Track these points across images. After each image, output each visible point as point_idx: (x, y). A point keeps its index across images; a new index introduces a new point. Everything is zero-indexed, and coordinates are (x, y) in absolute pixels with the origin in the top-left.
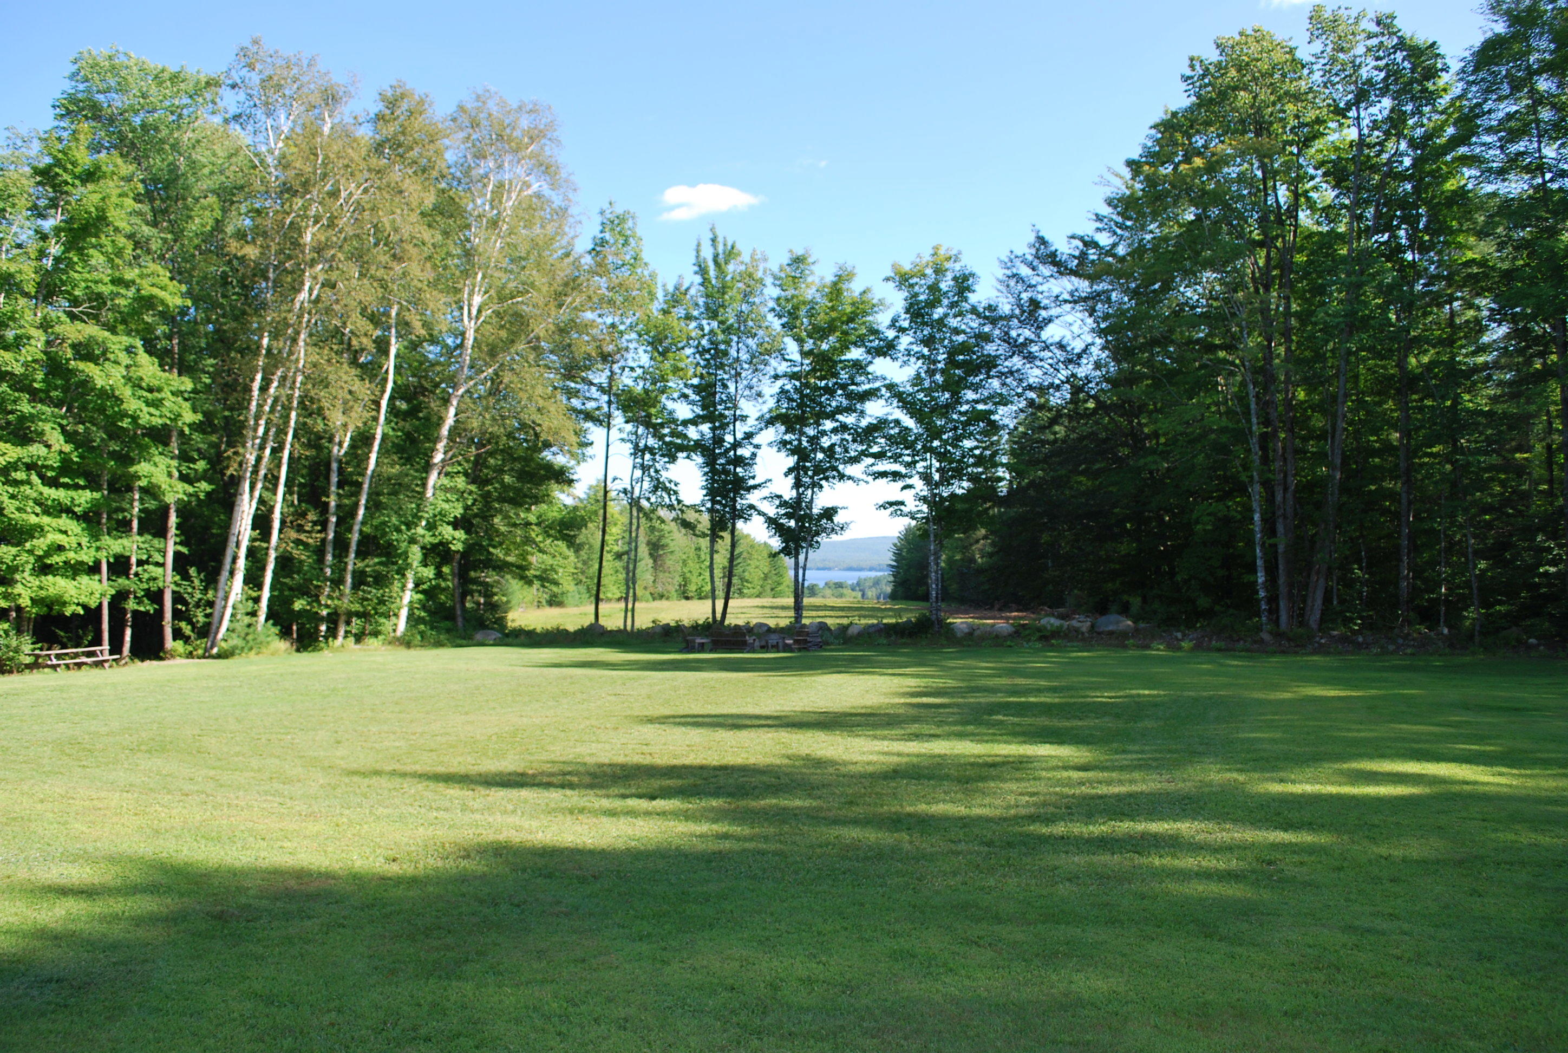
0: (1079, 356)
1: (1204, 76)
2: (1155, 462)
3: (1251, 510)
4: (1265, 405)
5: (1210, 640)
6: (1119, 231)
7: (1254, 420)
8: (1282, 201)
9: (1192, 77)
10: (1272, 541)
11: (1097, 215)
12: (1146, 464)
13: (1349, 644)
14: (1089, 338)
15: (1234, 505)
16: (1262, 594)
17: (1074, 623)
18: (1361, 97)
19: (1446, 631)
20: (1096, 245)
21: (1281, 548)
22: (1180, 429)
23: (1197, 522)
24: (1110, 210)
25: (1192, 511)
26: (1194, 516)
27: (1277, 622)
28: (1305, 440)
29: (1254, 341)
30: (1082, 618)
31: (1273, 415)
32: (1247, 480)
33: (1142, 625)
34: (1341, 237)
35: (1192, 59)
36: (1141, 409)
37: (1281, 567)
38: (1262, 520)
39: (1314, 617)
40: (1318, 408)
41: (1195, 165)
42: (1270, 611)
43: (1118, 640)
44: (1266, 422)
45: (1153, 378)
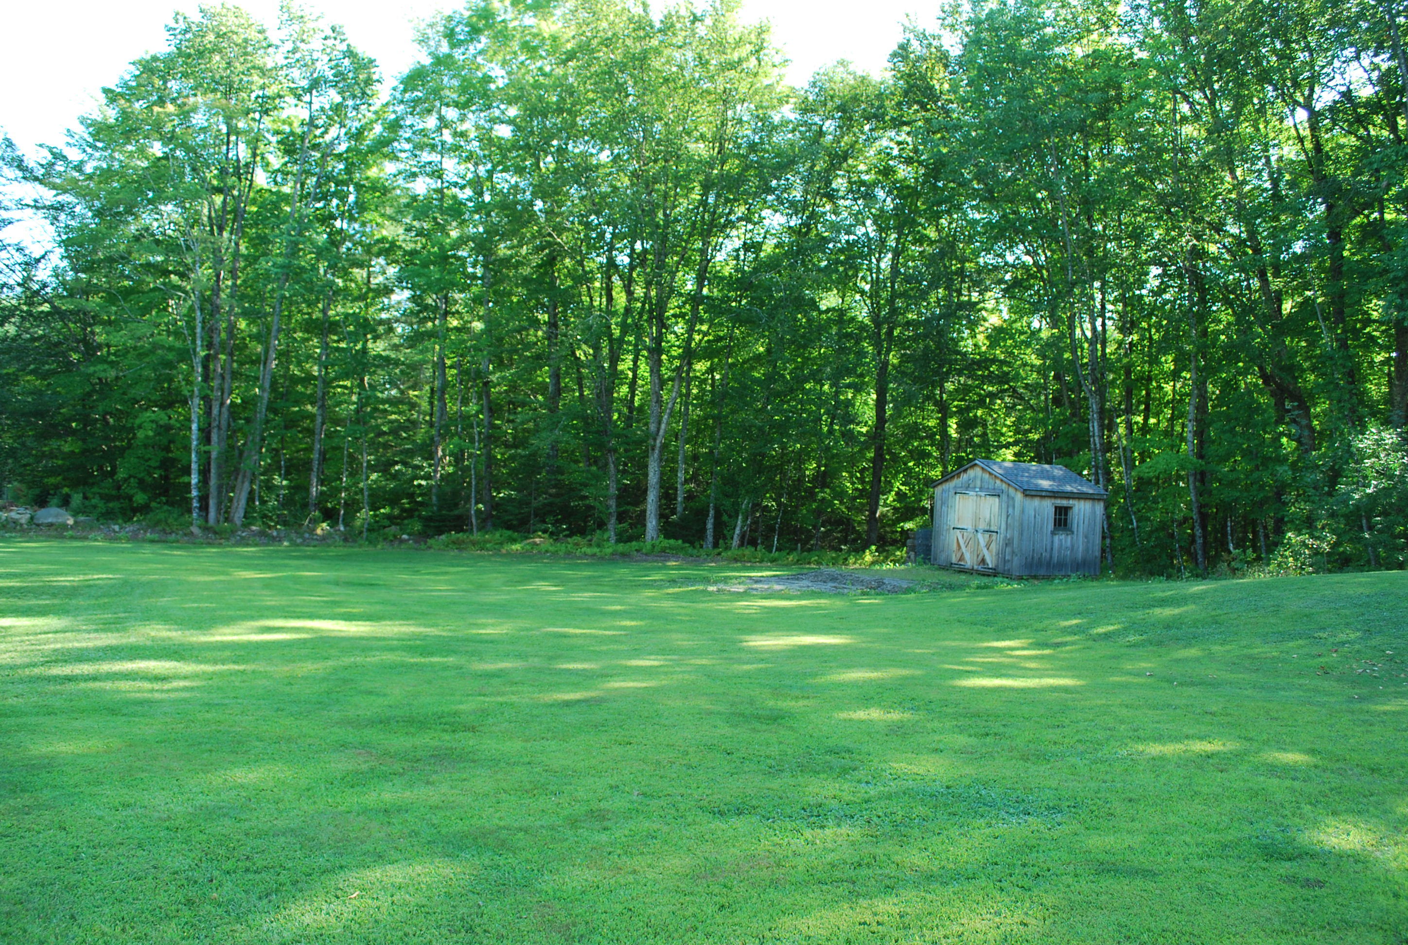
0: (38, 261)
1: (186, 31)
2: (105, 370)
3: (189, 420)
4: (210, 331)
5: (146, 532)
6: (89, 150)
7: (199, 342)
8: (241, 156)
9: (175, 29)
10: (207, 448)
11: (68, 131)
12: (95, 372)
13: (265, 538)
14: (49, 247)
15: (176, 414)
16: (194, 493)
17: (13, 515)
18: (315, 84)
19: (342, 528)
20: (64, 158)
21: (214, 455)
22: (129, 343)
23: (140, 427)
24: (83, 128)
25: (136, 417)
26: (138, 422)
27: (206, 520)
28: (241, 364)
29: (204, 272)
30: (22, 510)
31: (216, 340)
32: (188, 394)
33: (81, 518)
34: (286, 198)
35: (177, 14)
36: (96, 320)
37: (213, 471)
38: (199, 429)
39: (238, 515)
40: (257, 337)
41: (167, 110)
42: (200, 508)
43: (57, 531)
44: (210, 346)
45: (109, 293)
